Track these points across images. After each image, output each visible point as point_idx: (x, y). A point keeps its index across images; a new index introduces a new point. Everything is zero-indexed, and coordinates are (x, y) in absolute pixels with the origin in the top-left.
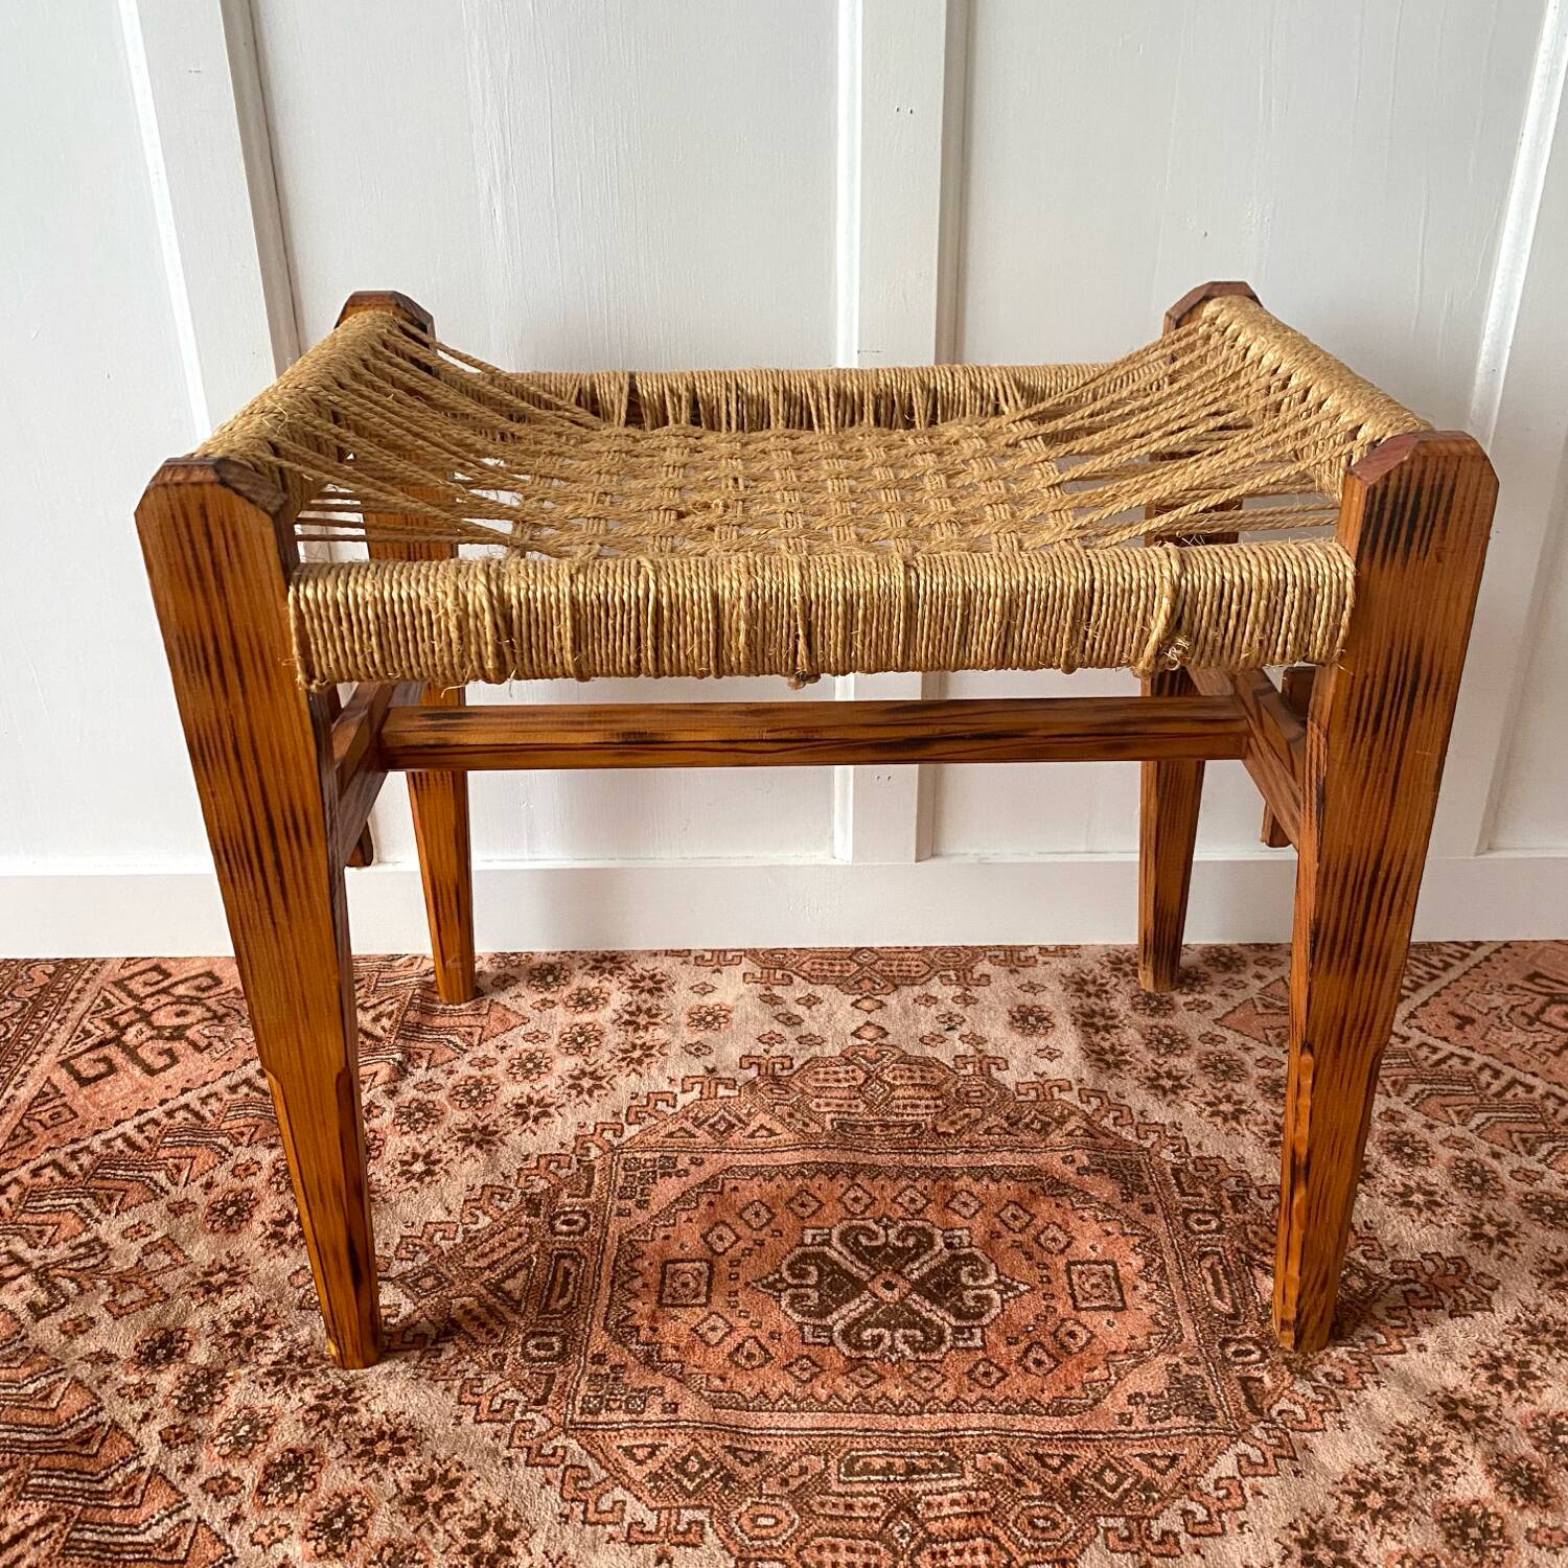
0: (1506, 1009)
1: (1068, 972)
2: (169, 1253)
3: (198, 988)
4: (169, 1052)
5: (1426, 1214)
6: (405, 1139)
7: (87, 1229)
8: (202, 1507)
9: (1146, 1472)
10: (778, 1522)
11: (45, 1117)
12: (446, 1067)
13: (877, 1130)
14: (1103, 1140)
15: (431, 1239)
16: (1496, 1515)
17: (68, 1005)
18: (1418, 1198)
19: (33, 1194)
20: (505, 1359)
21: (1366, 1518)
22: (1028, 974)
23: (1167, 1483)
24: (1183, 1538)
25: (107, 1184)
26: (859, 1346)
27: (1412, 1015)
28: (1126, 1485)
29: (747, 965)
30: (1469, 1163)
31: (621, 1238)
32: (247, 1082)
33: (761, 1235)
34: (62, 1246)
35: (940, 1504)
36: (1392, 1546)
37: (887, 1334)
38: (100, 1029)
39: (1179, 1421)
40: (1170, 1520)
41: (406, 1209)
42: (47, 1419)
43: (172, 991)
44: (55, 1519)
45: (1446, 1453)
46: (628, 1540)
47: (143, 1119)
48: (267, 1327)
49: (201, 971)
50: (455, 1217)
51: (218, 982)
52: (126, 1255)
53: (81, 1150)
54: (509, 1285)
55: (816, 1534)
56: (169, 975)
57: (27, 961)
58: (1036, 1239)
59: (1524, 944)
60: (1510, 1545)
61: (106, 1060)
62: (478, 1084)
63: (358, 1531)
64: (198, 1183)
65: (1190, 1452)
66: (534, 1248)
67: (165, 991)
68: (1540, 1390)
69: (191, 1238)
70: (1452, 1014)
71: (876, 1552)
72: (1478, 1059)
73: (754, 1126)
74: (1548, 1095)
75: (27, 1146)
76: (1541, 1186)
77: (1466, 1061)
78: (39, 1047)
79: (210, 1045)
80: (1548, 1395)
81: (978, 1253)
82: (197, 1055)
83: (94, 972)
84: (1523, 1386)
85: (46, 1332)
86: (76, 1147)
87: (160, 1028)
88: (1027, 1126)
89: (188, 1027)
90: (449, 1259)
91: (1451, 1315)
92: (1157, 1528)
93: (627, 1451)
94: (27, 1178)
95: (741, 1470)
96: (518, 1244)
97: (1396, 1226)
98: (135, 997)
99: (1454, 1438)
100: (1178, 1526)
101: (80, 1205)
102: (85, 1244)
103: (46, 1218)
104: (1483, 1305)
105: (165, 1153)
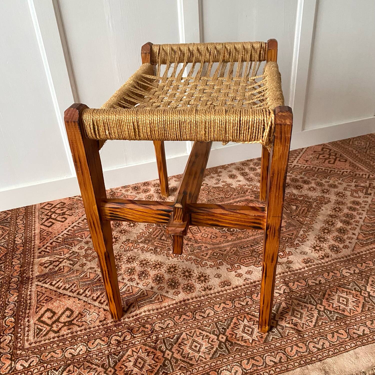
0: (313, 158)
1: (235, 167)
2: (90, 250)
3: (61, 205)
4: (64, 218)
5: (314, 191)
7: (70, 250)
8: (129, 284)
9: (289, 236)
10: (234, 258)
11: (45, 234)
13: (215, 200)
14: (255, 192)
15: (142, 235)
16: (345, 228)
17: (34, 214)
18: (312, 189)
19: (53, 248)
20: (170, 248)
21: (326, 234)
22: (228, 169)
23: (293, 237)
24: (300, 243)
25: (69, 242)
26: (231, 232)
27: (298, 162)
28: (287, 239)
29: (174, 179)
30: (317, 182)
32: (85, 219)
34: (67, 254)
35: (259, 249)
36: (332, 236)
37: (235, 229)
38: (45, 217)
39: (291, 228)
40: (296, 242)
41: (135, 231)
42: (89, 279)
43: (56, 206)
44: (103, 293)
45: (333, 222)
46: (210, 267)
47: (67, 230)
48: (121, 256)
49: (60, 202)
50: (145, 231)
51: (65, 204)
52: (83, 252)
53: (58, 238)
54: (162, 238)
55: (241, 258)
56: (52, 204)
57: (17, 209)
59: (311, 147)
60: (348, 231)
61: (50, 222)
63: (163, 279)
64: (88, 238)
65: (295, 232)
66: (163, 232)
67: (54, 207)
68: (343, 211)
70: (304, 160)
71: (252, 258)
72: (312, 166)
74: (325, 169)
75: (45, 240)
76: (330, 183)
77: (310, 167)
78: (33, 223)
79: (72, 214)
80: (345, 211)
82: (71, 217)
83: (35, 207)
84: (340, 211)
85: (77, 267)
86: (56, 238)
87: (59, 214)
88: (241, 193)
89: (65, 212)
90: (148, 237)
91: (325, 204)
92: (295, 243)
93: (202, 255)
94: (50, 245)
95: (223, 253)
96: (160, 232)
97: (310, 194)
98: (48, 210)
99: (334, 220)
100: (298, 242)
101: (65, 247)
102: (72, 253)
103: (60, 251)
104: (329, 201)
105: (77, 234)
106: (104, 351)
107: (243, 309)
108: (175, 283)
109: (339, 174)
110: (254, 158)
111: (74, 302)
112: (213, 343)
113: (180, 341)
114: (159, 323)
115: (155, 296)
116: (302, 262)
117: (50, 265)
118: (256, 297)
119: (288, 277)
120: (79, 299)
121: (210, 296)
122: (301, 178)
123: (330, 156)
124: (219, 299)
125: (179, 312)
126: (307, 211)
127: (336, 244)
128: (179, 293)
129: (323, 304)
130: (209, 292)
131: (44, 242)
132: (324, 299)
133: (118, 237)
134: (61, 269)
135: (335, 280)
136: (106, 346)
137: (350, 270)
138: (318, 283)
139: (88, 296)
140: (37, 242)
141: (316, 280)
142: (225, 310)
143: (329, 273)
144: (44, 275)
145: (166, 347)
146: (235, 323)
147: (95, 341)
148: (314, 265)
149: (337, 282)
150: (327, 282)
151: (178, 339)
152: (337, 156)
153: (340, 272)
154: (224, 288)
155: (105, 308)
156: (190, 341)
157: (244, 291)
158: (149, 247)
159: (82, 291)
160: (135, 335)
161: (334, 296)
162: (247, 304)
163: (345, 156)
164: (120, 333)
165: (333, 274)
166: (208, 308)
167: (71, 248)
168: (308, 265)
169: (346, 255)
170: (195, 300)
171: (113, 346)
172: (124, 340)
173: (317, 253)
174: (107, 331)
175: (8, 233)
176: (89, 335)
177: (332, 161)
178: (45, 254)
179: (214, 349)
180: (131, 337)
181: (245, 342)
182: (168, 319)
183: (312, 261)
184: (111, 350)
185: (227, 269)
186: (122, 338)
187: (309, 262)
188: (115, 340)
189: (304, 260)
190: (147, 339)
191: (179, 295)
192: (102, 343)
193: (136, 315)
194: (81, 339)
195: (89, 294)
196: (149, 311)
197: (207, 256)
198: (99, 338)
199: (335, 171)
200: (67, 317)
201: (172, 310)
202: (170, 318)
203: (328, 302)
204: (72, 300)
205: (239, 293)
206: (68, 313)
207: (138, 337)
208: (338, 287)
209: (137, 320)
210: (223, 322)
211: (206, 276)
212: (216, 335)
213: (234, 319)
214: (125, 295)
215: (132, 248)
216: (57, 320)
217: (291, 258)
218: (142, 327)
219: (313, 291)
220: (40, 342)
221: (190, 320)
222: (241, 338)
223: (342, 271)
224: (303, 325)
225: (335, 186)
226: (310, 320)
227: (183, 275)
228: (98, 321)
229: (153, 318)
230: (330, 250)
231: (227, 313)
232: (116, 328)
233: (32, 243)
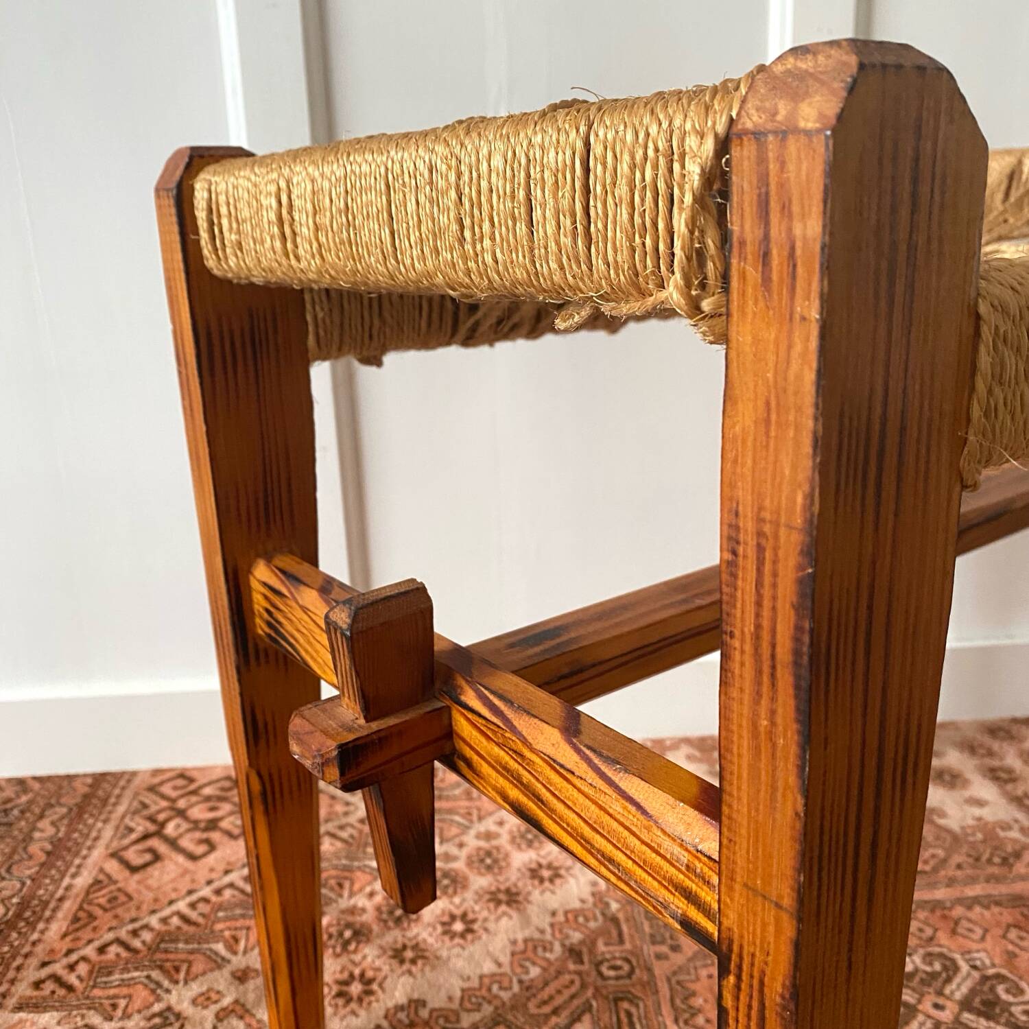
2: (241, 1018)
3: (222, 789)
4: (207, 841)
7: (159, 999)
11: (102, 901)
12: (457, 841)
15: (489, 990)
17: (109, 808)
19: (100, 971)
25: (171, 956)
31: (669, 980)
34: (136, 1017)
38: (141, 826)
41: (459, 964)
43: (199, 792)
47: (194, 897)
50: (506, 969)
53: (142, 928)
56: (193, 781)
57: (68, 777)
61: (151, 850)
62: (489, 854)
66: (590, 993)
67: (194, 792)
75: (89, 928)
78: (89, 843)
81: (1004, 972)
82: (233, 843)
83: (129, 781)
86: (137, 925)
87: (196, 822)
88: (989, 861)
89: (221, 819)
90: (513, 1008)
94: (94, 956)
96: (573, 989)
98: (168, 799)
101: (148, 977)
102: (160, 1014)
103: (117, 991)
105: (219, 926)
131: (79, 934)
133: (380, 976)
140: (57, 928)
167: (167, 991)
178: (53, 992)
233: (34, 929)
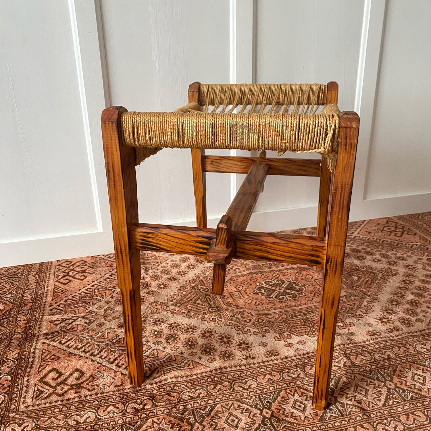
0: (376, 230)
2: (111, 310)
3: (82, 263)
4: (83, 275)
5: (379, 262)
6: (156, 282)
7: (87, 309)
8: (154, 347)
9: (350, 307)
10: (284, 326)
11: (60, 291)
12: (156, 269)
15: (174, 298)
16: (417, 300)
17: (49, 271)
18: (376, 260)
19: (68, 305)
20: (206, 313)
21: (394, 306)
23: (355, 307)
24: (363, 315)
25: (86, 301)
26: (280, 299)
27: (359, 233)
28: (348, 309)
30: (383, 254)
32: (108, 278)
33: (248, 286)
34: (83, 313)
35: (314, 318)
36: (402, 308)
37: (285, 297)
38: (61, 274)
39: (353, 298)
40: (359, 313)
41: (165, 293)
42: (106, 340)
43: (76, 264)
44: (122, 355)
45: (403, 294)
46: (254, 334)
47: (86, 288)
48: (147, 317)
49: (80, 260)
50: (177, 293)
51: (86, 262)
53: (74, 296)
54: (197, 302)
55: (292, 326)
56: (72, 262)
57: (31, 264)
58: (305, 277)
59: (374, 219)
60: (421, 304)
61: (67, 279)
62: (166, 271)
63: (195, 343)
64: (109, 297)
65: (357, 303)
66: (199, 295)
67: (73, 265)
68: (414, 283)
69: (114, 307)
70: (366, 232)
71: (306, 327)
72: (375, 238)
73: (234, 269)
74: (391, 242)
75: (59, 297)
76: (397, 255)
77: (373, 238)
78: (47, 279)
79: (94, 273)
80: (416, 283)
81: (295, 281)
82: (91, 275)
83: (51, 264)
84: (411, 283)
85: (93, 326)
86: (72, 295)
87: (78, 271)
89: (86, 270)
90: (180, 300)
91: (392, 276)
92: (357, 314)
93: (245, 321)
94: (64, 303)
95: (270, 320)
96: (194, 295)
97: (375, 265)
98: (66, 267)
99: (403, 292)
100: (361, 313)
101: (82, 305)
102: (88, 312)
103: (74, 309)
104: (397, 273)
105: (97, 293)
106: (117, 420)
107: (294, 381)
108: (210, 349)
109: (407, 248)
110: (308, 227)
111: (86, 363)
112: (255, 418)
113: (213, 413)
114: (189, 392)
115: (185, 362)
116: (366, 334)
117: (61, 322)
118: (310, 370)
119: (350, 349)
120: (92, 360)
121: (252, 365)
122: (364, 249)
123: (396, 229)
124: (264, 370)
125: (214, 381)
126: (371, 282)
127: (408, 317)
128: (214, 360)
129: (394, 381)
130: (252, 361)
131: (57, 299)
132: (394, 376)
133: (145, 298)
134: (74, 328)
135: (408, 355)
136: (121, 414)
137: (426, 345)
138: (386, 357)
139: (103, 357)
140: (49, 299)
141: (384, 355)
142: (272, 382)
143: (399, 348)
144: (53, 333)
145: (196, 420)
146: (283, 397)
147: (107, 408)
148: (381, 338)
149: (411, 357)
150: (398, 357)
151: (211, 411)
152: (404, 229)
153: (413, 347)
154: (270, 358)
155: (123, 372)
156: (226, 414)
157: (295, 362)
158: (180, 310)
159: (96, 352)
160: (158, 403)
161: (407, 372)
162: (298, 376)
163: (414, 230)
164: (139, 401)
165: (405, 349)
166: (250, 379)
167: (89, 307)
168: (373, 337)
169: (420, 329)
170: (234, 368)
171: (129, 414)
172: (143, 408)
173: (384, 325)
174: (123, 397)
175: (17, 288)
176: (101, 401)
177: (400, 234)
178: (56, 311)
179: (257, 425)
180: (152, 405)
181: (296, 419)
182: (199, 388)
183: (379, 334)
184: (126, 419)
185: (274, 337)
186: (141, 406)
187: (374, 334)
188: (132, 408)
189: (368, 332)
190: (172, 409)
191: (215, 363)
192: (116, 410)
193: (161, 382)
194: (90, 404)
195: (105, 355)
196: (177, 377)
197: (251, 323)
198: (112, 405)
199: (402, 244)
200: (75, 379)
201: (206, 379)
202: (202, 387)
203: (400, 379)
204: (83, 360)
205: (289, 365)
206: (77, 375)
207: (161, 405)
208: (411, 364)
209: (161, 387)
210: (268, 395)
211: (248, 344)
212: (259, 409)
213: (282, 392)
214: (149, 359)
215: (161, 310)
216: (63, 382)
217: (352, 329)
218: (166, 395)
219: (381, 366)
220: (39, 405)
221: (227, 390)
222: (290, 414)
223: (416, 346)
224: (369, 404)
225: (403, 259)
226: (378, 398)
227: (220, 341)
228: (113, 385)
229: (181, 386)
230: (400, 323)
231: (274, 385)
232: (134, 395)
233: (43, 300)
